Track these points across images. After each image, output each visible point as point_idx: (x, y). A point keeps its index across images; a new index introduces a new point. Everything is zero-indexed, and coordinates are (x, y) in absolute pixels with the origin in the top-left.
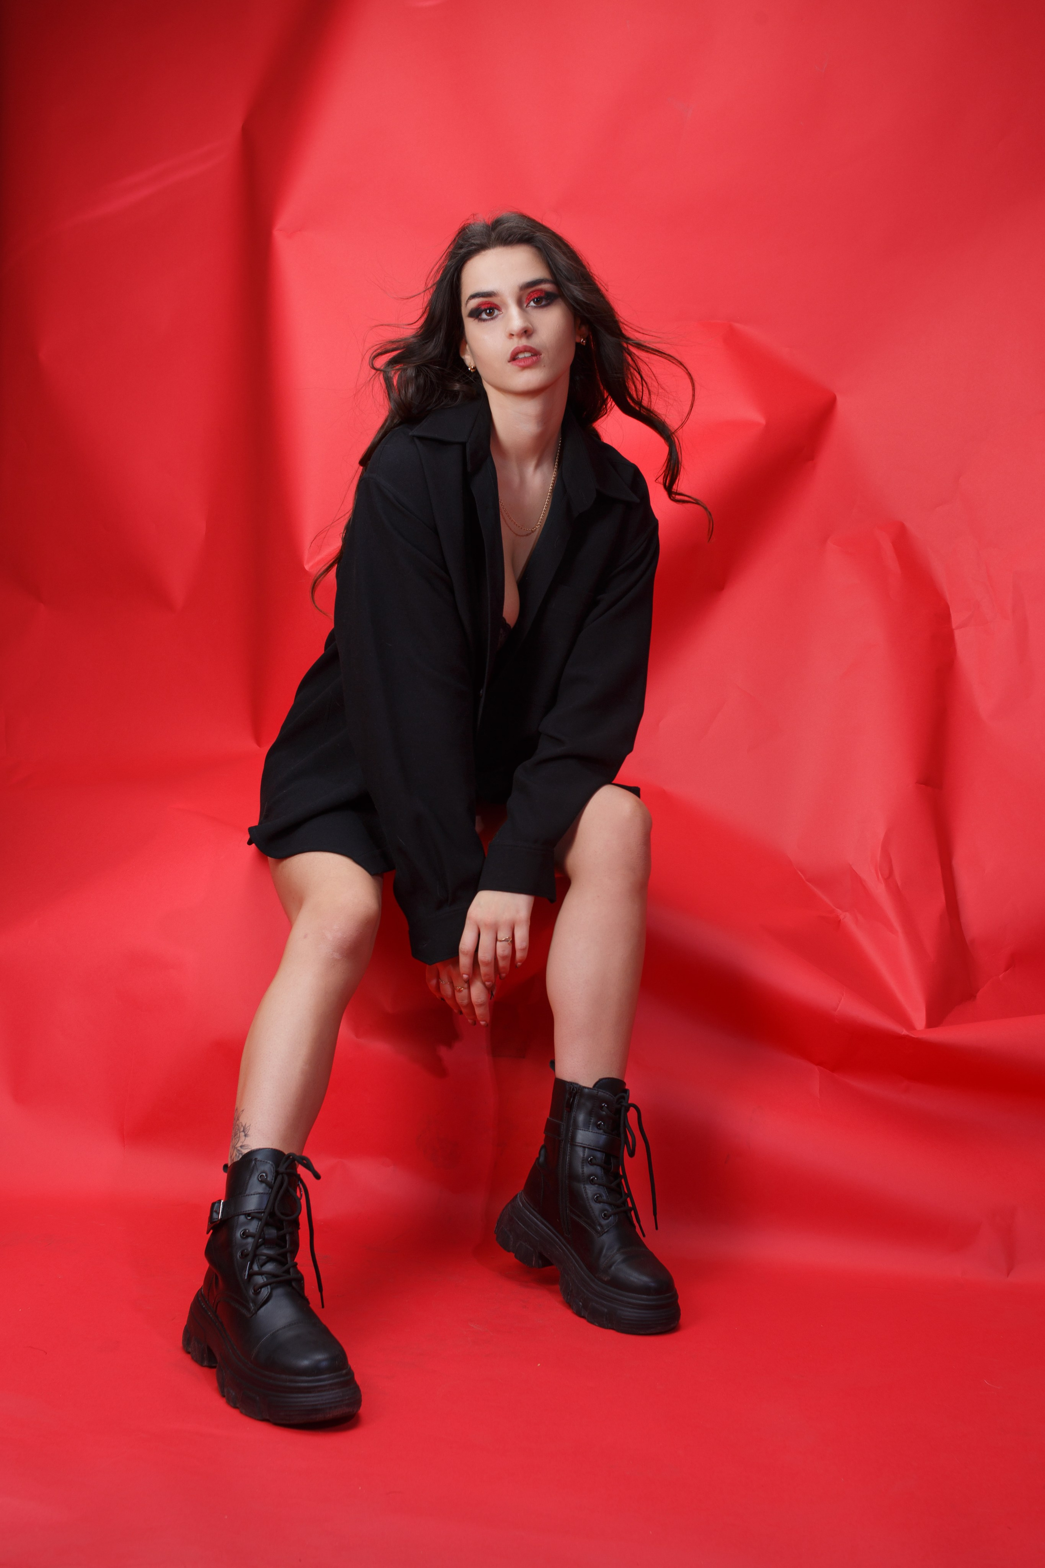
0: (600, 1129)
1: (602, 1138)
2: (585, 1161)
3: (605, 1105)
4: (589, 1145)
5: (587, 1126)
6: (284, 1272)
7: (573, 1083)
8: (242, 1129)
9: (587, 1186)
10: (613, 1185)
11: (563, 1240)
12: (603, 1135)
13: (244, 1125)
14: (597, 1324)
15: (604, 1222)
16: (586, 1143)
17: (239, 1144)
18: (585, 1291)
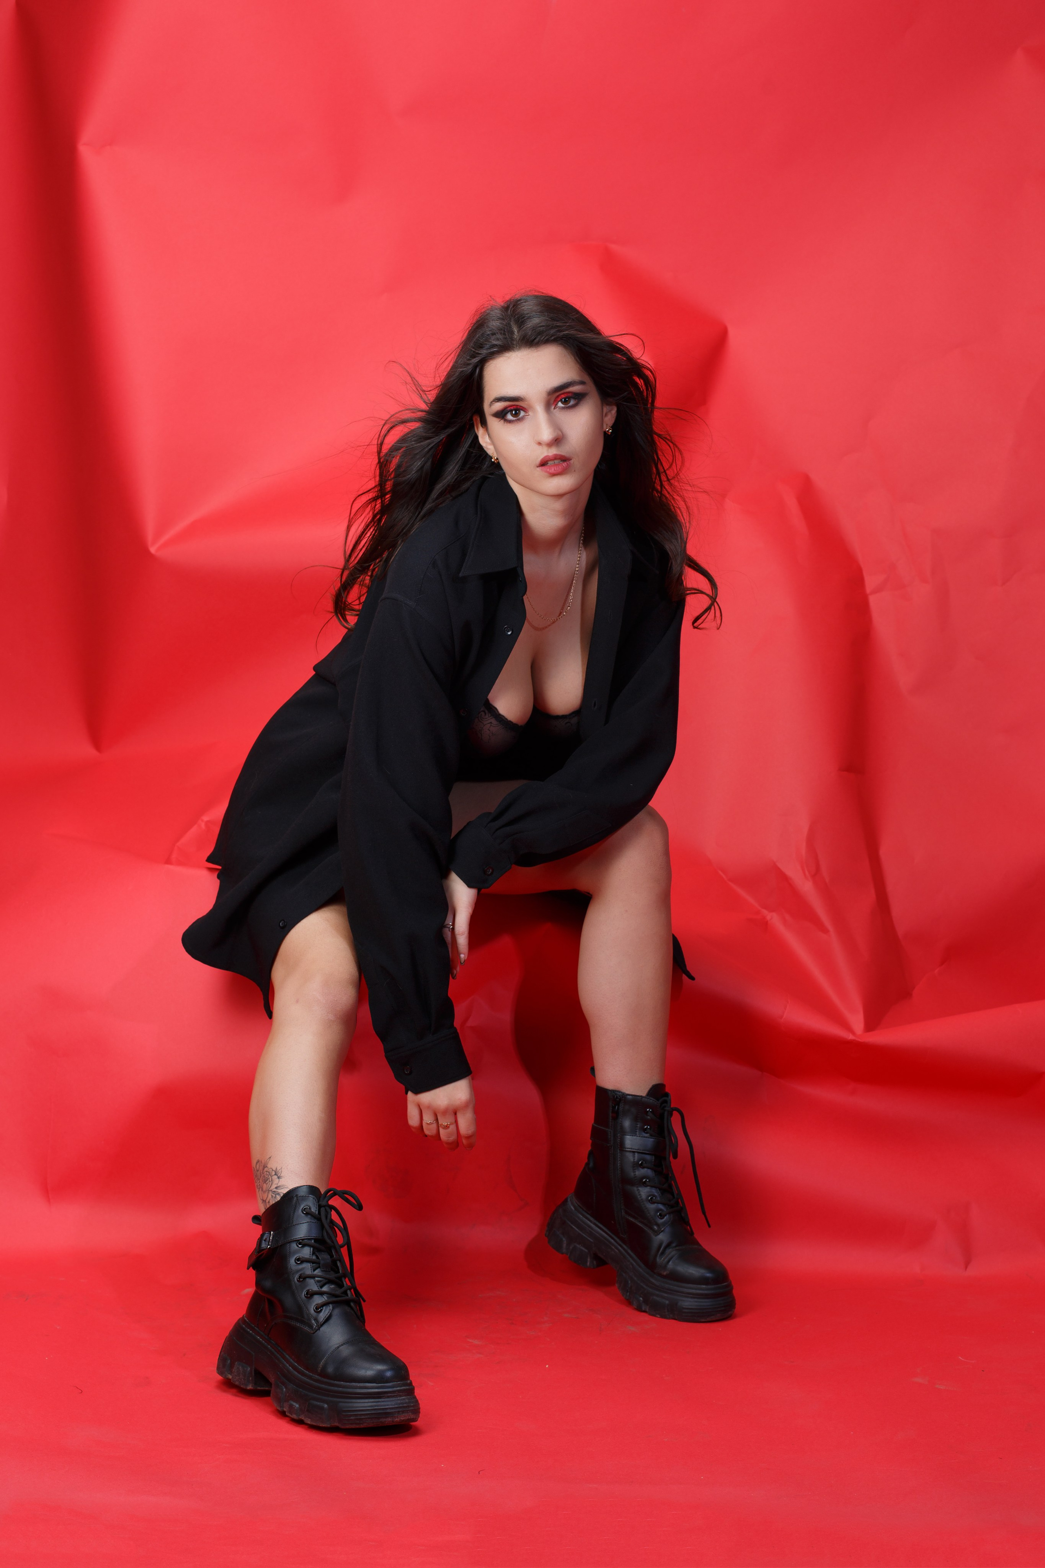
0: (647, 1133)
1: (650, 1142)
2: (637, 1165)
6: (342, 1293)
8: (274, 1171)
9: (640, 1189)
10: (665, 1185)
11: (618, 1240)
12: (651, 1138)
15: (661, 1221)
16: (635, 1147)
18: (644, 1286)
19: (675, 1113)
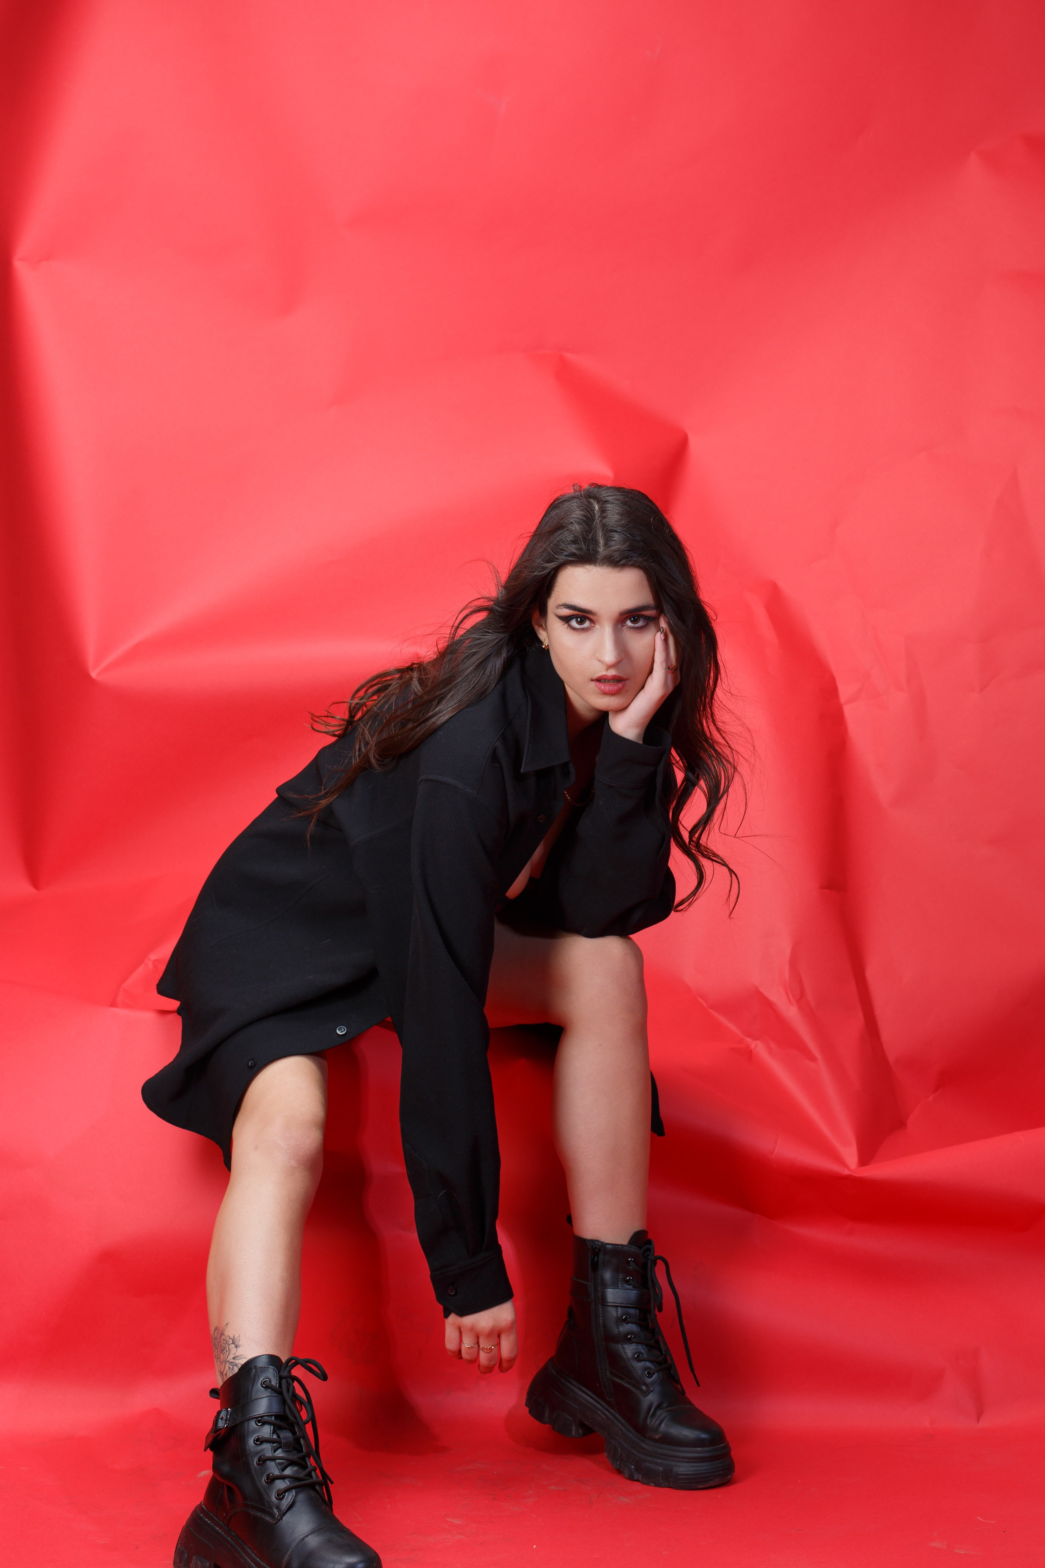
0: (630, 1285)
1: (633, 1294)
2: (621, 1321)
3: (631, 1260)
4: (621, 1303)
5: (615, 1285)
6: (306, 1475)
7: (594, 1240)
8: (231, 1342)
9: (625, 1346)
10: (652, 1342)
11: (604, 1404)
12: (634, 1290)
13: (232, 1337)
14: (652, 1485)
15: (649, 1380)
16: (619, 1301)
17: (231, 1356)
18: (636, 1453)
19: (659, 1261)
